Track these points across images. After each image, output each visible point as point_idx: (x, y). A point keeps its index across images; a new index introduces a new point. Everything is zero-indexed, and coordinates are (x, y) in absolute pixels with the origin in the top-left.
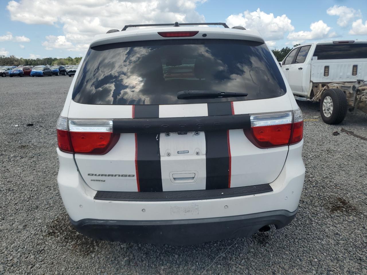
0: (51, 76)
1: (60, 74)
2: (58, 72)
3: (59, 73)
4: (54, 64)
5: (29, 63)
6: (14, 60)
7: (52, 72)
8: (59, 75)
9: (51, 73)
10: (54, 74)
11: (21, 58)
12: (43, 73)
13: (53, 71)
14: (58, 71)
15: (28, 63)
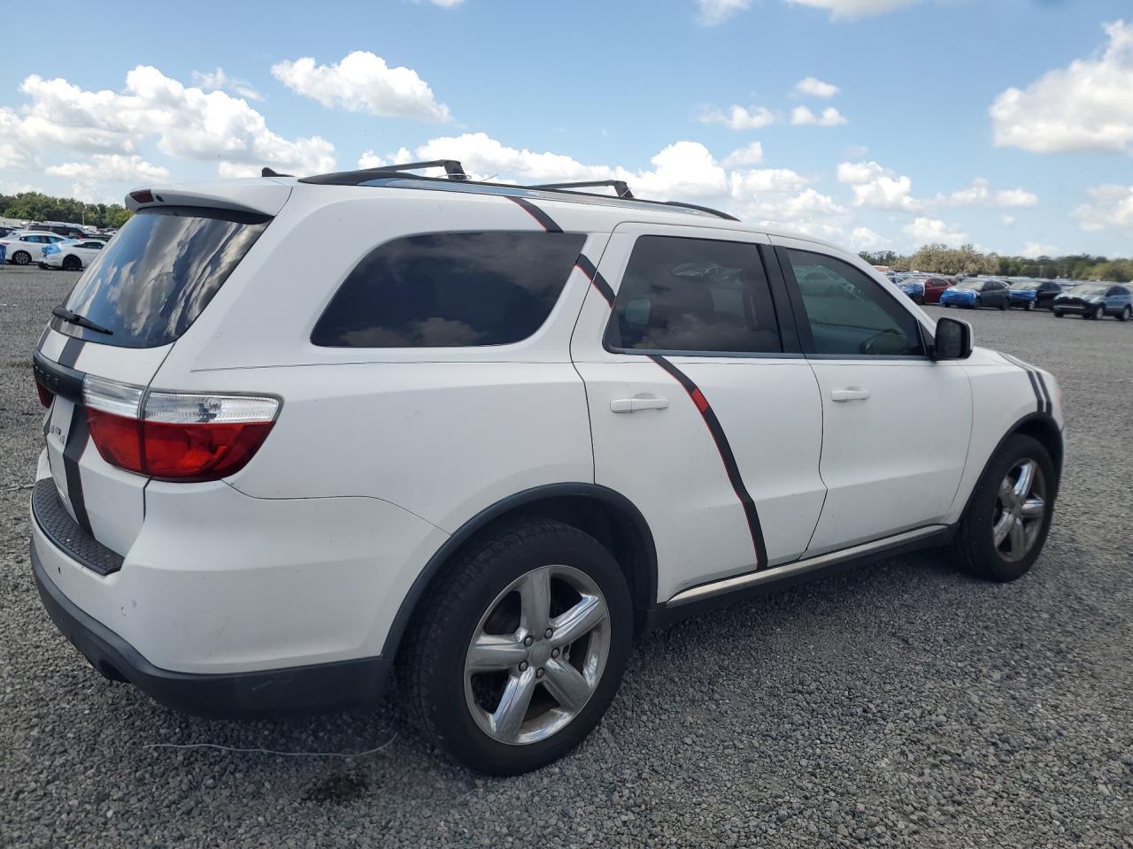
0: (1001, 308)
1: (1037, 305)
2: (1033, 299)
3: (1033, 302)
4: (1090, 274)
5: (1011, 269)
6: (968, 258)
7: (1008, 298)
8: (1031, 308)
9: (1006, 300)
10: (1019, 303)
11: (992, 254)
12: (978, 297)
13: (1014, 294)
14: (1034, 296)
15: (1008, 268)
